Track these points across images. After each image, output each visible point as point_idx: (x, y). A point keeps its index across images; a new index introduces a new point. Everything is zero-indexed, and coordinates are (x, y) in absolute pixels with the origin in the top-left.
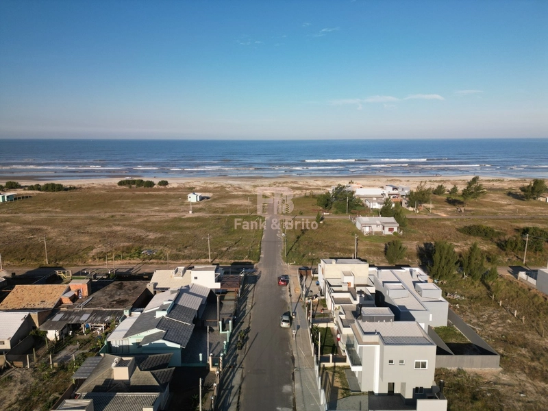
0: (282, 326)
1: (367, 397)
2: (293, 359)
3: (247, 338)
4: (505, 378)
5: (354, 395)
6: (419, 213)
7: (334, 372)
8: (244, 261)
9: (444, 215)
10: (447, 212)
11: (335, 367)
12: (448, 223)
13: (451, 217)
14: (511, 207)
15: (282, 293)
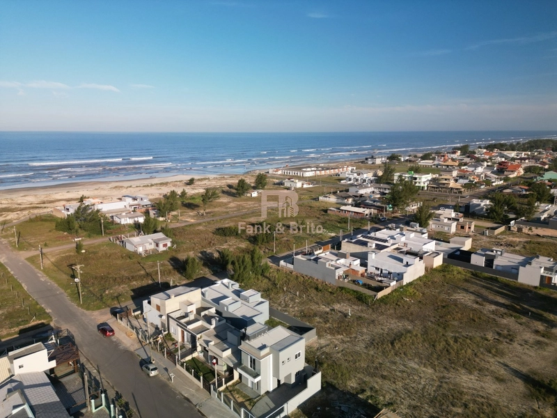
0: (151, 375)
1: (266, 397)
2: (188, 399)
3: (127, 404)
4: (323, 342)
5: (258, 401)
6: (171, 222)
7: (230, 392)
8: (32, 323)
9: (192, 221)
10: (193, 217)
11: (227, 387)
12: (201, 228)
13: (199, 221)
14: (232, 205)
15: (116, 345)
